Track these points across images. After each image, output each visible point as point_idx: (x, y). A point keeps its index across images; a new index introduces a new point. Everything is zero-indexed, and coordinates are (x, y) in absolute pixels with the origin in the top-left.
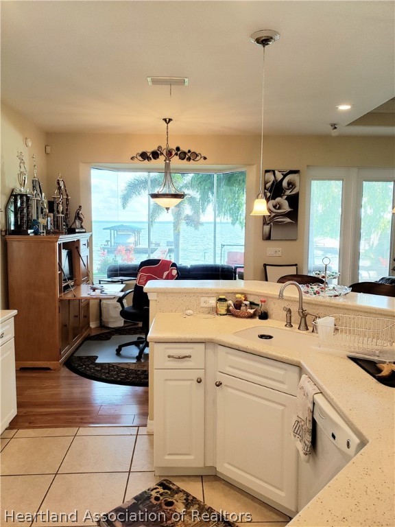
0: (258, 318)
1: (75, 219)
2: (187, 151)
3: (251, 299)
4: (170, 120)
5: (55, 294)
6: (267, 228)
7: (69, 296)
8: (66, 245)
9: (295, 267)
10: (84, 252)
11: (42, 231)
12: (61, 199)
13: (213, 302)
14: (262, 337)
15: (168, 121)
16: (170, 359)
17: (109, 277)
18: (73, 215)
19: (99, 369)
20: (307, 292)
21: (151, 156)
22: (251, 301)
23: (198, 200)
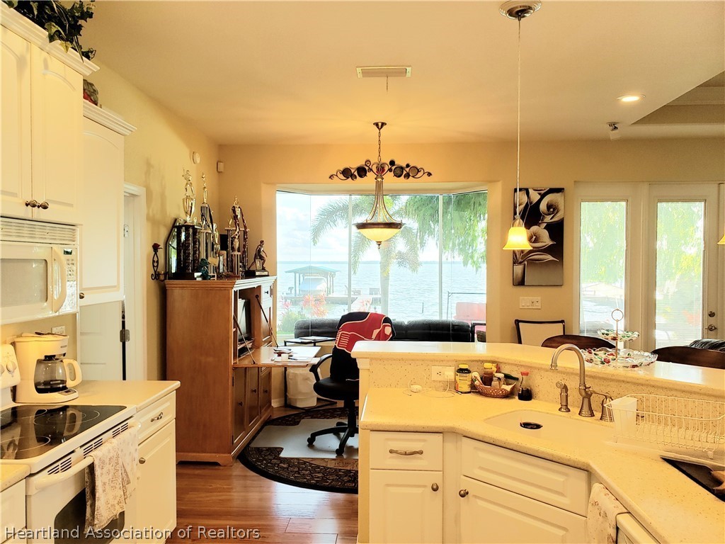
0: (517, 397)
1: (255, 258)
2: (405, 166)
3: (507, 370)
4: (383, 124)
5: (227, 360)
6: (519, 269)
7: (246, 363)
8: (243, 294)
9: (561, 325)
10: (266, 301)
11: (212, 274)
12: (237, 232)
13: (450, 373)
14: (526, 425)
15: (380, 126)
16: (394, 455)
17: (297, 336)
18: (252, 253)
19: (285, 466)
20: (591, 361)
21: (356, 173)
22: (507, 372)
23: (415, 231)
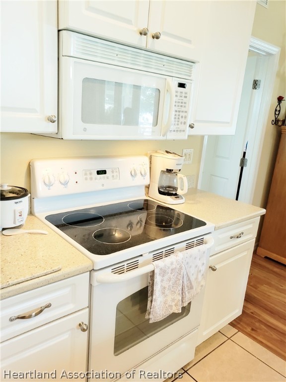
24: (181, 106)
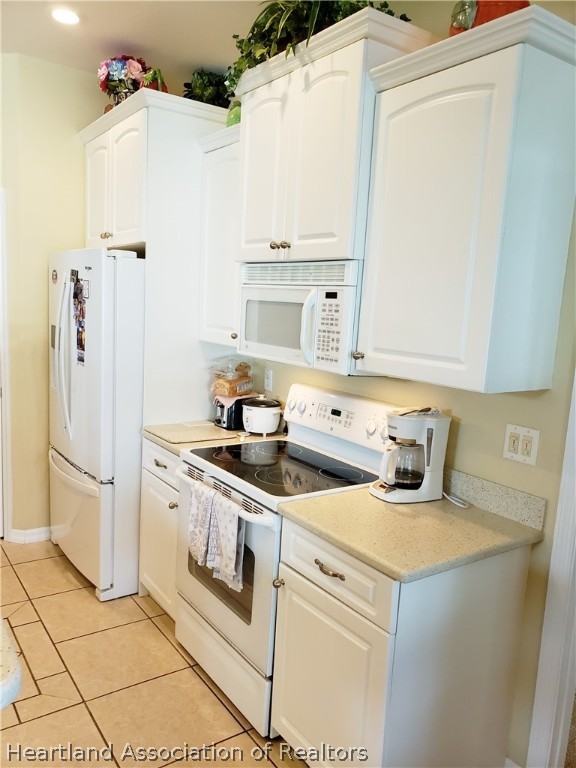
24: (332, 324)
